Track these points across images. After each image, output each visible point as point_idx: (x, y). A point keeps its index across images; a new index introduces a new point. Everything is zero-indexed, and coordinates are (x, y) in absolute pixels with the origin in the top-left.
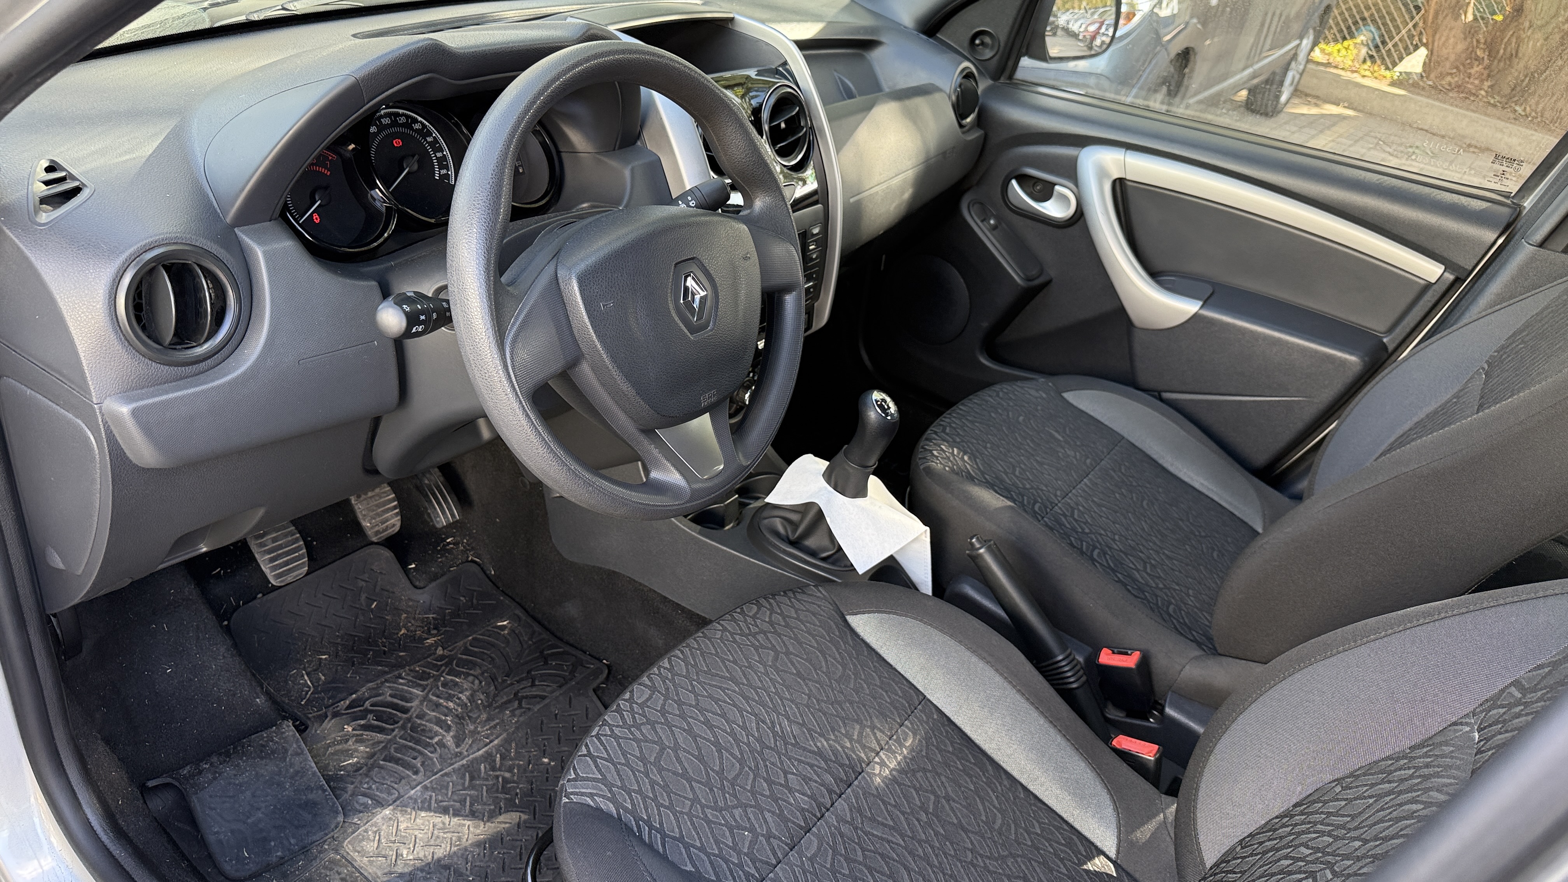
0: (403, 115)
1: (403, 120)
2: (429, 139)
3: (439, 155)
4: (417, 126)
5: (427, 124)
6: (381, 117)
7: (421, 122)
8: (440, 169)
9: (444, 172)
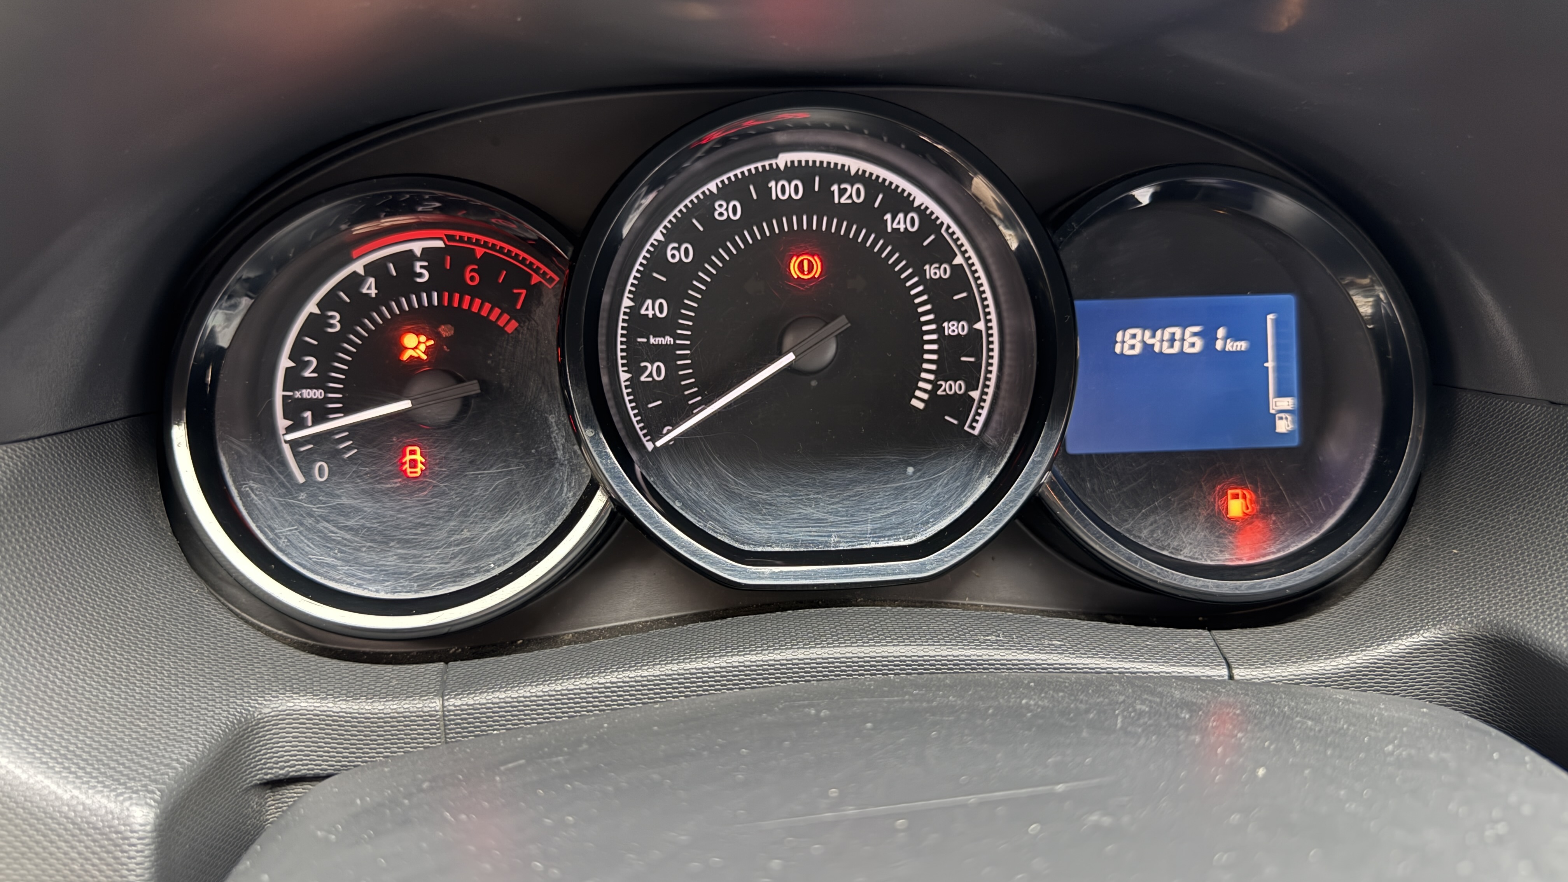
0: (861, 178)
1: (854, 193)
2: (933, 271)
3: (953, 328)
4: (900, 223)
5: (944, 218)
6: (776, 174)
7: (922, 212)
8: (942, 374)
9: (953, 387)
